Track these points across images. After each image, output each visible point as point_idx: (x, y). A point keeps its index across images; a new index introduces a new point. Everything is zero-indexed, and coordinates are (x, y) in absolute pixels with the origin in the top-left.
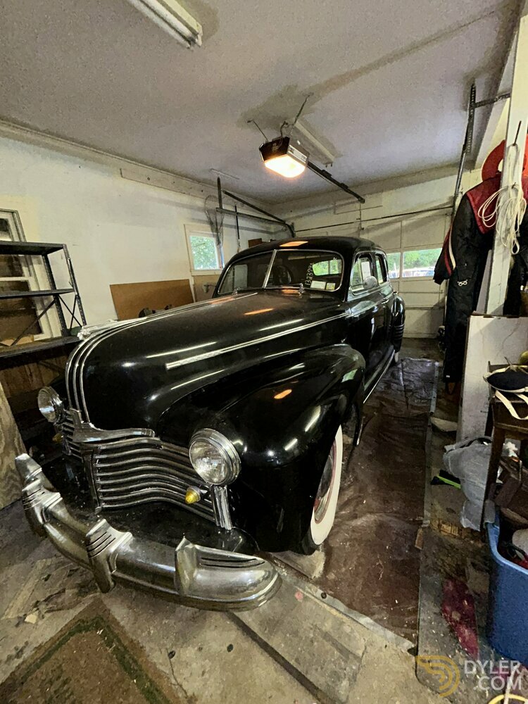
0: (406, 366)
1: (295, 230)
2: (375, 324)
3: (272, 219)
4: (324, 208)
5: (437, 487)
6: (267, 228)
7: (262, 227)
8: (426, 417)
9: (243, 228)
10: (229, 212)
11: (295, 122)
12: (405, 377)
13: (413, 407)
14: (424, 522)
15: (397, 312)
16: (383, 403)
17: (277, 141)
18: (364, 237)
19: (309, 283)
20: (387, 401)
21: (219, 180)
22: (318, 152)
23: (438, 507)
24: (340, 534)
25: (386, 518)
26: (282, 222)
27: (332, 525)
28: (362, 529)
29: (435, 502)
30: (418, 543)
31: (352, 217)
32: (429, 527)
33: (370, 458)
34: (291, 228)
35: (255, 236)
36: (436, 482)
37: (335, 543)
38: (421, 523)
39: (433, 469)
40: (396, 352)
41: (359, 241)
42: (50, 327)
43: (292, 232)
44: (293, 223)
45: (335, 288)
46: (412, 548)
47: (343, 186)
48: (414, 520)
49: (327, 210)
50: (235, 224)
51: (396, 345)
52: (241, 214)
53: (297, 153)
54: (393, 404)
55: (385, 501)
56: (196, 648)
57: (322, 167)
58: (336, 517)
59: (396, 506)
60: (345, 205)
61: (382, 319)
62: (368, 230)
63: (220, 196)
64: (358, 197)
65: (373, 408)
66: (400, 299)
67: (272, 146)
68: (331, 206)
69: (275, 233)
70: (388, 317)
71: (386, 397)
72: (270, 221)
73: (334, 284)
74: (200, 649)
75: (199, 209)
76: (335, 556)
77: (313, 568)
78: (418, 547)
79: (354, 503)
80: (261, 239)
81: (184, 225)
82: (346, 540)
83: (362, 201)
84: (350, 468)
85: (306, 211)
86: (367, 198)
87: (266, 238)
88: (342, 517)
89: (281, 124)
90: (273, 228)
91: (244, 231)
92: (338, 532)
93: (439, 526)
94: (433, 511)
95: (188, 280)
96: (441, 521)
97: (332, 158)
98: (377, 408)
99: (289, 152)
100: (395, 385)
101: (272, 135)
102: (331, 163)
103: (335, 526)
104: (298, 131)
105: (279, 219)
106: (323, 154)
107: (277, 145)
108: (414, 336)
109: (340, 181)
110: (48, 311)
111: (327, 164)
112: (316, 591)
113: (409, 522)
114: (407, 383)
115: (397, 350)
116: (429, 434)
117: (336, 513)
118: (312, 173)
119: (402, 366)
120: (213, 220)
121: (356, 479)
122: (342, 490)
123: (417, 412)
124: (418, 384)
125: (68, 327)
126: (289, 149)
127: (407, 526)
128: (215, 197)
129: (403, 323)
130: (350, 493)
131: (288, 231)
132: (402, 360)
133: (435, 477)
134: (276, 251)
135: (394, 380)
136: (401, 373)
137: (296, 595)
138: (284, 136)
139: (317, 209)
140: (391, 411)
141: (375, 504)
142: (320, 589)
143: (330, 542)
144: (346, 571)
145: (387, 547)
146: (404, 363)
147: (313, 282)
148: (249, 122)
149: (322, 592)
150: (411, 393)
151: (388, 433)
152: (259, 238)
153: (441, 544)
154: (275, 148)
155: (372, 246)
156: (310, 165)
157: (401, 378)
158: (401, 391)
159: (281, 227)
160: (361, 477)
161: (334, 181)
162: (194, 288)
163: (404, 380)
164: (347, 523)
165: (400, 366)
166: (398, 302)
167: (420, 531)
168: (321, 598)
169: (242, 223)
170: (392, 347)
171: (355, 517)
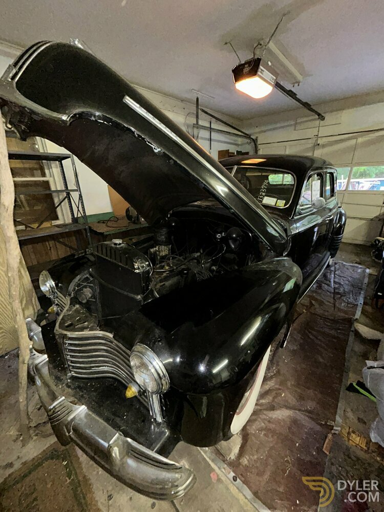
0: (338, 270)
1: (259, 143)
2: (318, 232)
3: (240, 133)
4: (286, 124)
5: (351, 394)
6: (235, 140)
7: (232, 139)
8: (350, 322)
9: (216, 141)
10: (204, 128)
11: (269, 42)
12: (336, 280)
13: (339, 310)
14: (335, 428)
15: (338, 223)
16: (313, 302)
17: (248, 63)
18: (318, 154)
19: (262, 198)
20: (316, 300)
21: (197, 99)
22: (287, 73)
23: (350, 414)
24: (257, 422)
25: (301, 416)
26: (248, 136)
27: (252, 412)
28: (278, 422)
29: (349, 410)
30: (326, 447)
31: (311, 133)
32: (339, 434)
33: (294, 352)
34: (255, 141)
35: (224, 147)
36: (351, 388)
37: (252, 430)
38: (331, 428)
39: (351, 375)
40: (331, 258)
41: (312, 160)
42: (64, 216)
43: (256, 145)
44: (257, 137)
45: (284, 206)
46: (320, 450)
47: (306, 105)
48: (326, 424)
49: (288, 126)
50: (209, 137)
51: (333, 252)
52: (213, 129)
53: (267, 74)
54: (321, 303)
55: (301, 398)
57: (288, 87)
58: (256, 404)
59: (310, 405)
60: (306, 121)
61: (324, 228)
62: (324, 146)
63: (197, 113)
64: (319, 115)
65: (303, 305)
66: (343, 212)
67: (244, 67)
68: (293, 123)
69: (242, 145)
70: (330, 227)
71: (316, 297)
72: (238, 135)
73: (284, 201)
74: (131, 499)
76: (249, 442)
77: (230, 450)
78: (326, 452)
79: (274, 393)
80: (229, 150)
82: (261, 430)
83: (322, 118)
84: (275, 361)
85: (270, 127)
86: (327, 116)
87: (233, 149)
88: (261, 405)
89: (255, 45)
90: (240, 140)
91: (216, 143)
92: (255, 420)
93: (349, 433)
94: (345, 418)
96: (351, 430)
97: (300, 77)
98: (307, 306)
99: (259, 73)
100: (326, 286)
101: (245, 56)
102: (298, 83)
103: (255, 413)
104: (270, 52)
105: (246, 134)
106: (291, 74)
107: (249, 66)
108: (350, 241)
109: (304, 101)
110: (62, 204)
111: (294, 83)
112: (229, 473)
113: (321, 425)
114: (337, 286)
115: (333, 256)
116: (351, 338)
117: (257, 400)
118: (280, 93)
119: (335, 268)
121: (278, 372)
122: (265, 379)
123: (342, 314)
124: (347, 288)
125: (76, 216)
126: (260, 70)
127: (318, 428)
128: (193, 113)
129: (343, 233)
130: (271, 384)
131: (253, 144)
132: (336, 264)
133: (351, 384)
134: (236, 167)
135: (325, 282)
136: (333, 276)
137: (212, 475)
138: (256, 57)
139: (278, 125)
140: (319, 311)
141: (292, 400)
142: (234, 471)
143: (248, 427)
144: (258, 458)
145: (297, 444)
146: (337, 266)
147: (266, 198)
148: (226, 43)
149: (234, 475)
150: (340, 296)
151: (313, 332)
152: (227, 149)
153: (347, 453)
154: (246, 69)
155: (324, 164)
156: (278, 85)
157: (332, 281)
158: (330, 292)
159: (247, 140)
160: (284, 370)
161: (299, 100)
163: (335, 282)
164: (265, 412)
165: (332, 269)
166: (341, 215)
167: (330, 436)
168: (232, 480)
169: (215, 136)
170: (329, 253)
171: (272, 408)
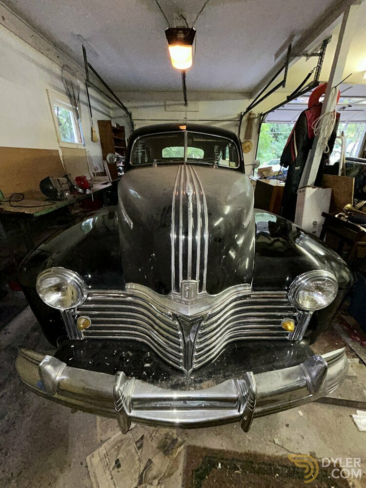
4: (156, 104)
17: (183, 30)
26: (125, 109)
31: (178, 116)
43: (131, 120)
45: (236, 166)
49: (159, 106)
56: (285, 427)
60: (173, 105)
67: (177, 33)
68: (163, 103)
73: (235, 163)
74: (287, 425)
75: (57, 77)
81: (47, 90)
83: (186, 104)
85: (142, 104)
86: (189, 103)
91: (94, 111)
95: (58, 151)
105: (124, 106)
107: (184, 33)
120: (72, 93)
138: (190, 27)
139: (150, 104)
154: (181, 35)
162: (63, 161)
